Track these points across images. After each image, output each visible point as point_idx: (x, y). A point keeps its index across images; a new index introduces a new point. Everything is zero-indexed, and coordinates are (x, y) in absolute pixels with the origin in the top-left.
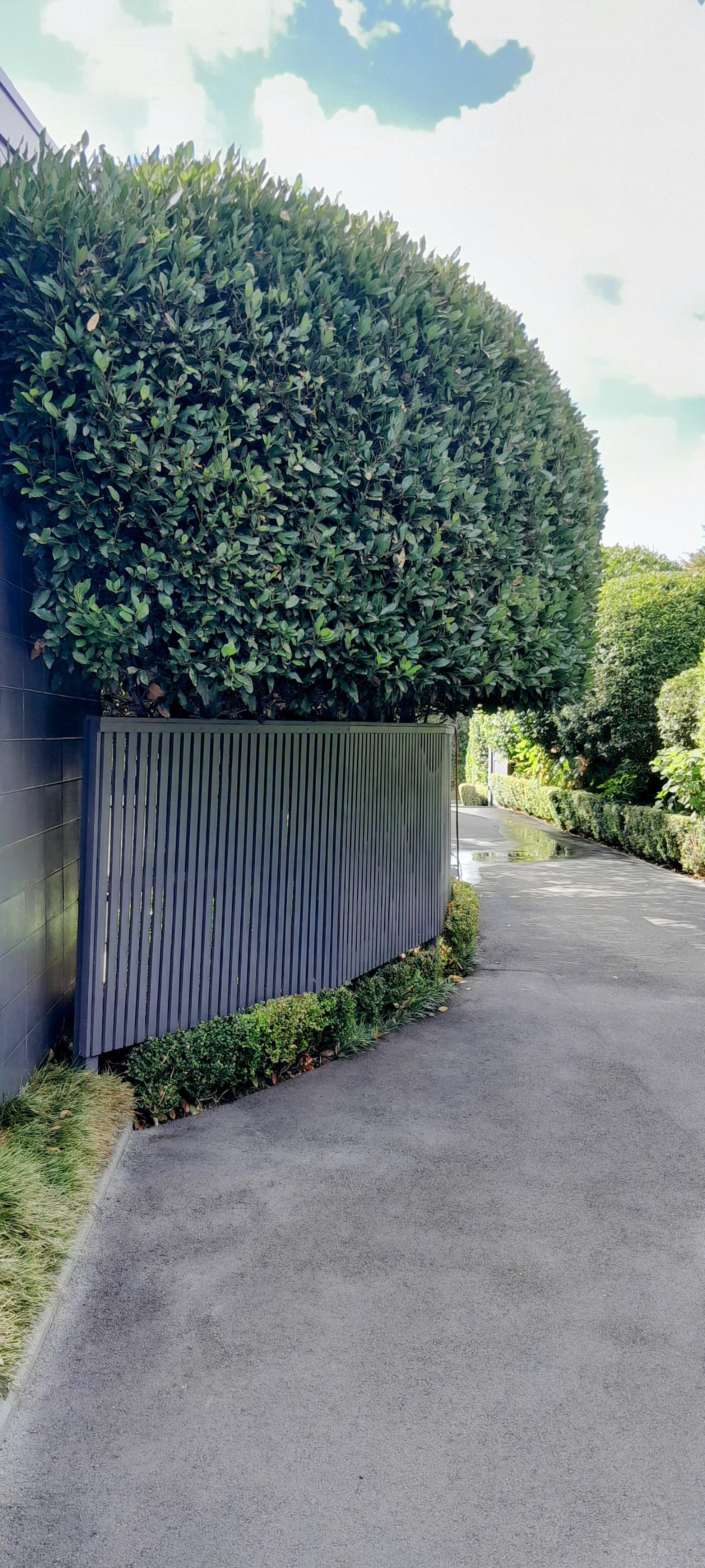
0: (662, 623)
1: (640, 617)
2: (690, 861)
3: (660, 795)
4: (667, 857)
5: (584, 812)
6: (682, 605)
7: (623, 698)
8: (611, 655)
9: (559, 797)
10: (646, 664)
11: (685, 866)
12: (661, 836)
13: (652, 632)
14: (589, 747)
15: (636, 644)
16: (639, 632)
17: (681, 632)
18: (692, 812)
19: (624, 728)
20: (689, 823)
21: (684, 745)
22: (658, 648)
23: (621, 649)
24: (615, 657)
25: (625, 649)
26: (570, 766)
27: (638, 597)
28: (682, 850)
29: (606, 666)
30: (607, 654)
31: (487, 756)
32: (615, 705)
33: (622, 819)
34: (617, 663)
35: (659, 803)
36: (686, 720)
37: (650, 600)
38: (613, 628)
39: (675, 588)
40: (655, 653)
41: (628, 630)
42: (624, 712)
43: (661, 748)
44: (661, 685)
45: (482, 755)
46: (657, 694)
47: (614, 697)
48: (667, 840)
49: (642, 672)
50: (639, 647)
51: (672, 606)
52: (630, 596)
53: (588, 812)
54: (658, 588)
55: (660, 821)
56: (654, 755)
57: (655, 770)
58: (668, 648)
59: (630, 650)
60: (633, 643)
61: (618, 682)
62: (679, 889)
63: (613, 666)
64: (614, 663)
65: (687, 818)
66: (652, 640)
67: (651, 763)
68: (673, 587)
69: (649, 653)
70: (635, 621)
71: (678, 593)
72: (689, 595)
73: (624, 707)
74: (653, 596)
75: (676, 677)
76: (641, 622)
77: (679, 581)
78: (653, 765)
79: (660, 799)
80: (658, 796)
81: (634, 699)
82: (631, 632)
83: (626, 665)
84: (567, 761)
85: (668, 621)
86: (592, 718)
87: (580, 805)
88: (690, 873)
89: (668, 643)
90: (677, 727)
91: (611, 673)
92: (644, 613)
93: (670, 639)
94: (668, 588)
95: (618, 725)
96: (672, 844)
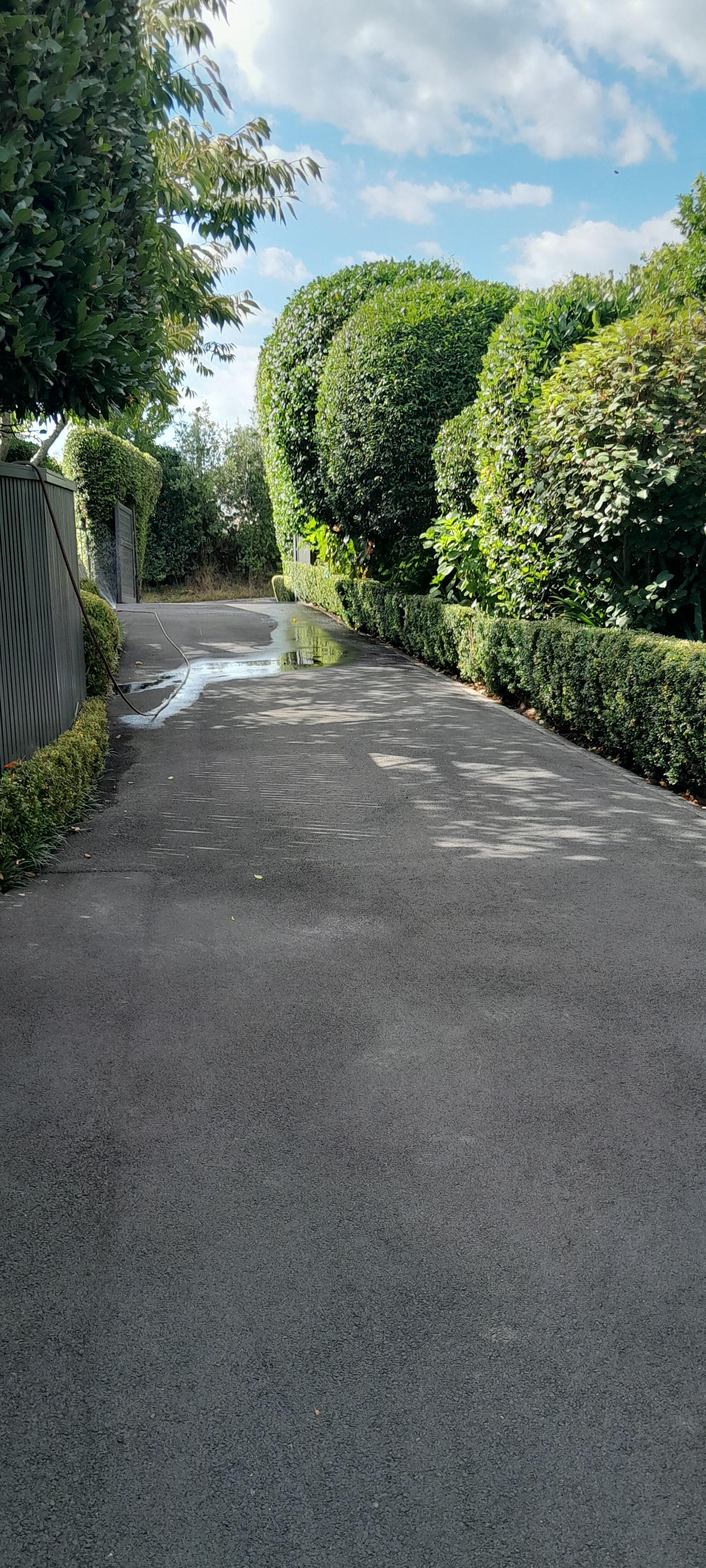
0: (443, 346)
1: (415, 338)
2: (468, 667)
3: (436, 580)
4: (445, 661)
5: (368, 606)
6: (470, 321)
7: (393, 451)
8: (379, 390)
9: (345, 588)
10: (423, 403)
11: (463, 672)
12: (438, 634)
13: (430, 359)
14: (359, 519)
15: (409, 374)
16: (414, 357)
17: (468, 358)
18: (472, 600)
19: (397, 491)
20: (466, 616)
21: (464, 510)
22: (439, 380)
23: (390, 382)
24: (384, 393)
25: (395, 381)
26: (355, 547)
27: (414, 311)
28: (459, 652)
29: (373, 406)
30: (375, 389)
31: (292, 541)
32: (386, 460)
33: (402, 612)
34: (386, 402)
35: (434, 590)
36: (465, 474)
37: (430, 316)
38: (381, 354)
39: (463, 300)
40: (435, 388)
41: (400, 355)
42: (397, 470)
43: (436, 517)
44: (439, 429)
45: (287, 541)
46: (432, 441)
47: (383, 448)
48: (444, 639)
49: (418, 414)
50: (414, 379)
51: (457, 322)
52: (405, 311)
53: (371, 605)
54: (442, 298)
55: (436, 614)
56: (427, 524)
57: (427, 545)
58: (451, 380)
59: (402, 384)
60: (406, 374)
61: (388, 429)
62: (445, 706)
63: (381, 406)
64: (382, 402)
65: (465, 609)
66: (430, 370)
67: (422, 536)
68: (460, 298)
69: (426, 388)
70: (408, 344)
71: (465, 305)
72: (480, 309)
73: (396, 461)
74: (437, 309)
75: (456, 417)
76: (416, 344)
77: (468, 290)
78: (425, 539)
79: (436, 585)
80: (434, 581)
81: (408, 451)
82: (403, 359)
83: (397, 404)
84: (352, 542)
85: (452, 344)
86: (359, 479)
87: (364, 597)
88: (467, 681)
89: (451, 373)
90: (453, 486)
91: (380, 416)
92: (421, 332)
93: (454, 367)
94: (454, 301)
95: (390, 488)
96: (449, 643)
